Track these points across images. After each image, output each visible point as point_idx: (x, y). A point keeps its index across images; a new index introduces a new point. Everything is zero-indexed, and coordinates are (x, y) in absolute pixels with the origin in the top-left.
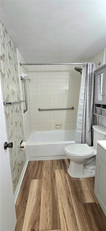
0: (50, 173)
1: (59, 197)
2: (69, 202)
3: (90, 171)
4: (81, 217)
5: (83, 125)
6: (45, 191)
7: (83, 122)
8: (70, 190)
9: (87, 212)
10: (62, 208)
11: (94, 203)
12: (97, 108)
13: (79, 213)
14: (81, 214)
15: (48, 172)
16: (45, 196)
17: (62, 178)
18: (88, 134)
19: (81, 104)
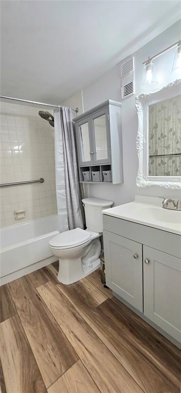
0: (28, 297)
1: (59, 321)
2: (77, 318)
3: (89, 265)
4: (99, 325)
5: (67, 202)
6: (31, 329)
7: (66, 197)
8: (72, 303)
9: (105, 315)
10: (70, 332)
11: (108, 300)
12: (84, 173)
13: (95, 322)
14: (97, 322)
15: (25, 298)
16: (34, 335)
17: (53, 293)
18: (77, 213)
19: (60, 170)
